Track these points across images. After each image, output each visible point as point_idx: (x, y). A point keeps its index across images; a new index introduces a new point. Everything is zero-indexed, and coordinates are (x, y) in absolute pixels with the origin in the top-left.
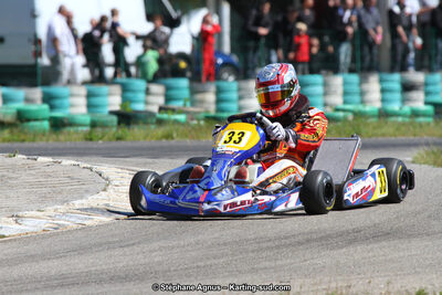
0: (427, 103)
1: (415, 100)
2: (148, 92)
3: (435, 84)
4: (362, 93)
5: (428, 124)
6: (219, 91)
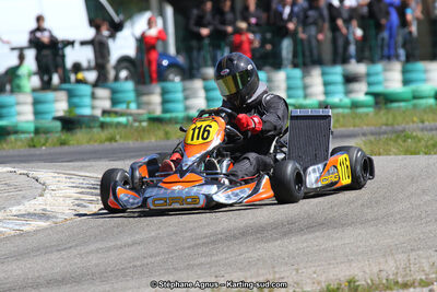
0: (367, 94)
1: (357, 91)
2: (93, 96)
3: (377, 74)
4: (305, 87)
5: (367, 114)
6: (164, 92)
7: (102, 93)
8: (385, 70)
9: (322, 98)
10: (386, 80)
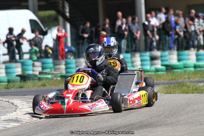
0: (162, 65)
1: (157, 64)
2: (33, 65)
3: (165, 56)
4: (132, 62)
6: (67, 64)
7: (38, 64)
8: (169, 54)
9: (140, 67)
10: (170, 59)
